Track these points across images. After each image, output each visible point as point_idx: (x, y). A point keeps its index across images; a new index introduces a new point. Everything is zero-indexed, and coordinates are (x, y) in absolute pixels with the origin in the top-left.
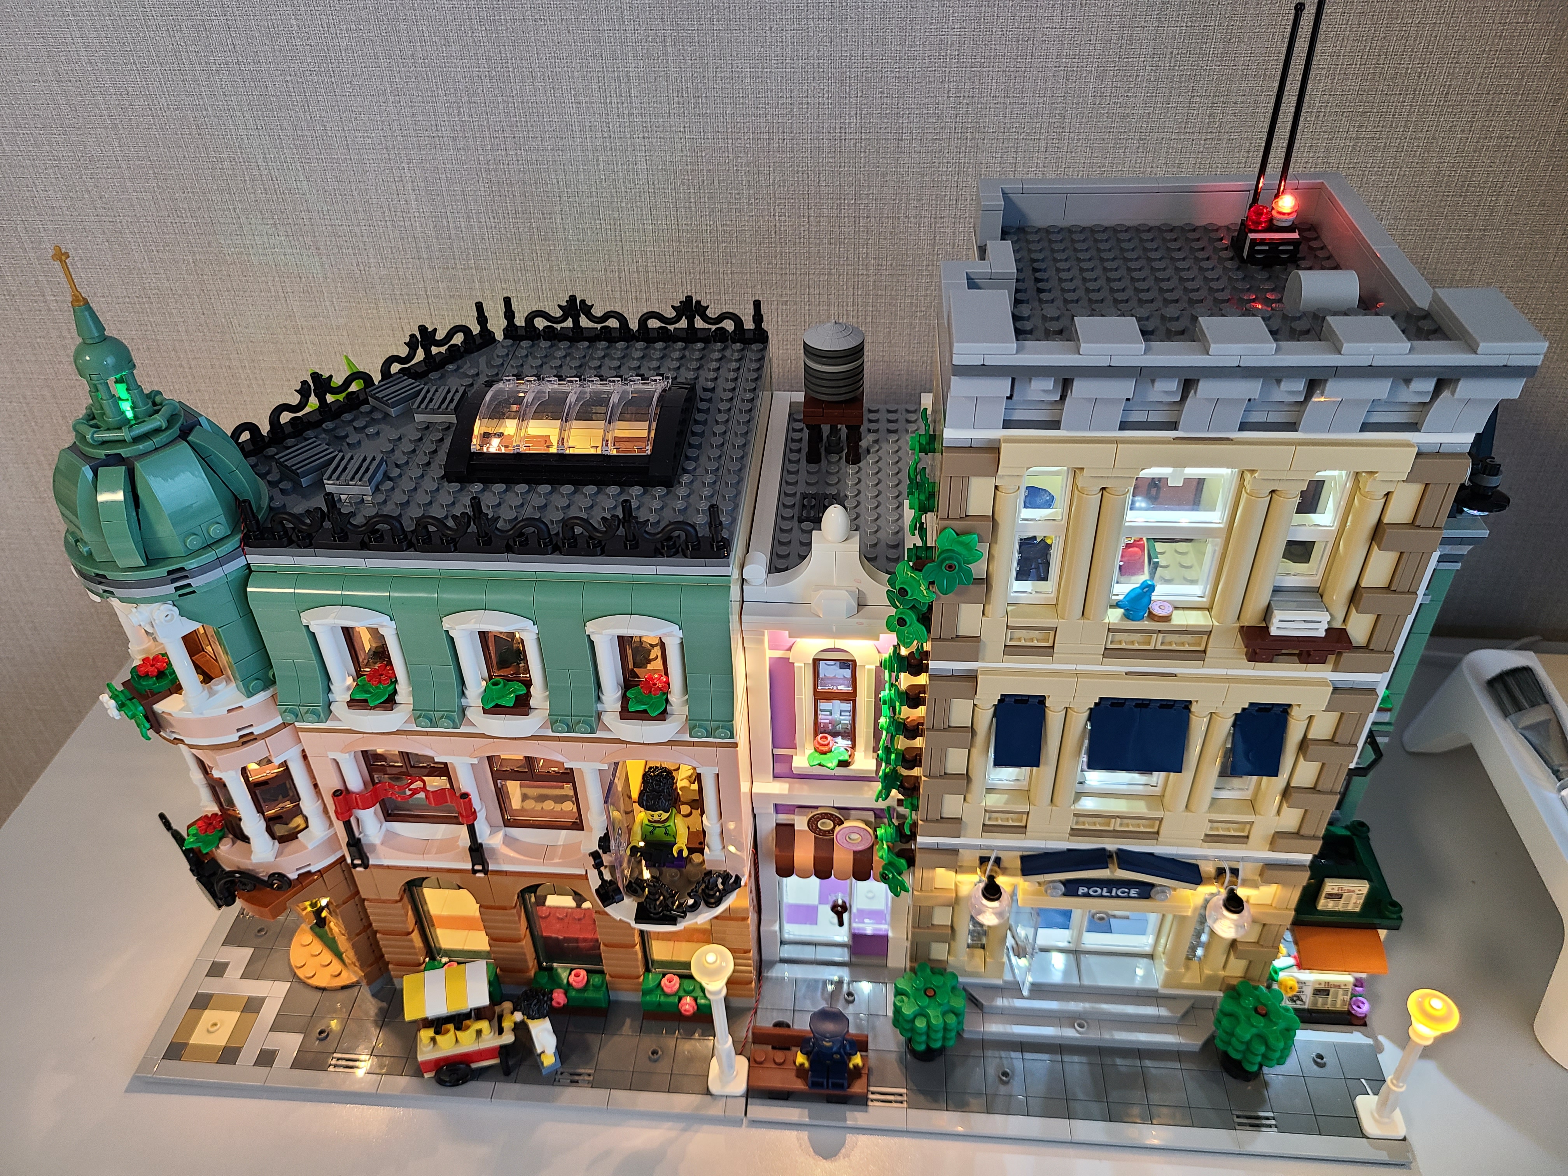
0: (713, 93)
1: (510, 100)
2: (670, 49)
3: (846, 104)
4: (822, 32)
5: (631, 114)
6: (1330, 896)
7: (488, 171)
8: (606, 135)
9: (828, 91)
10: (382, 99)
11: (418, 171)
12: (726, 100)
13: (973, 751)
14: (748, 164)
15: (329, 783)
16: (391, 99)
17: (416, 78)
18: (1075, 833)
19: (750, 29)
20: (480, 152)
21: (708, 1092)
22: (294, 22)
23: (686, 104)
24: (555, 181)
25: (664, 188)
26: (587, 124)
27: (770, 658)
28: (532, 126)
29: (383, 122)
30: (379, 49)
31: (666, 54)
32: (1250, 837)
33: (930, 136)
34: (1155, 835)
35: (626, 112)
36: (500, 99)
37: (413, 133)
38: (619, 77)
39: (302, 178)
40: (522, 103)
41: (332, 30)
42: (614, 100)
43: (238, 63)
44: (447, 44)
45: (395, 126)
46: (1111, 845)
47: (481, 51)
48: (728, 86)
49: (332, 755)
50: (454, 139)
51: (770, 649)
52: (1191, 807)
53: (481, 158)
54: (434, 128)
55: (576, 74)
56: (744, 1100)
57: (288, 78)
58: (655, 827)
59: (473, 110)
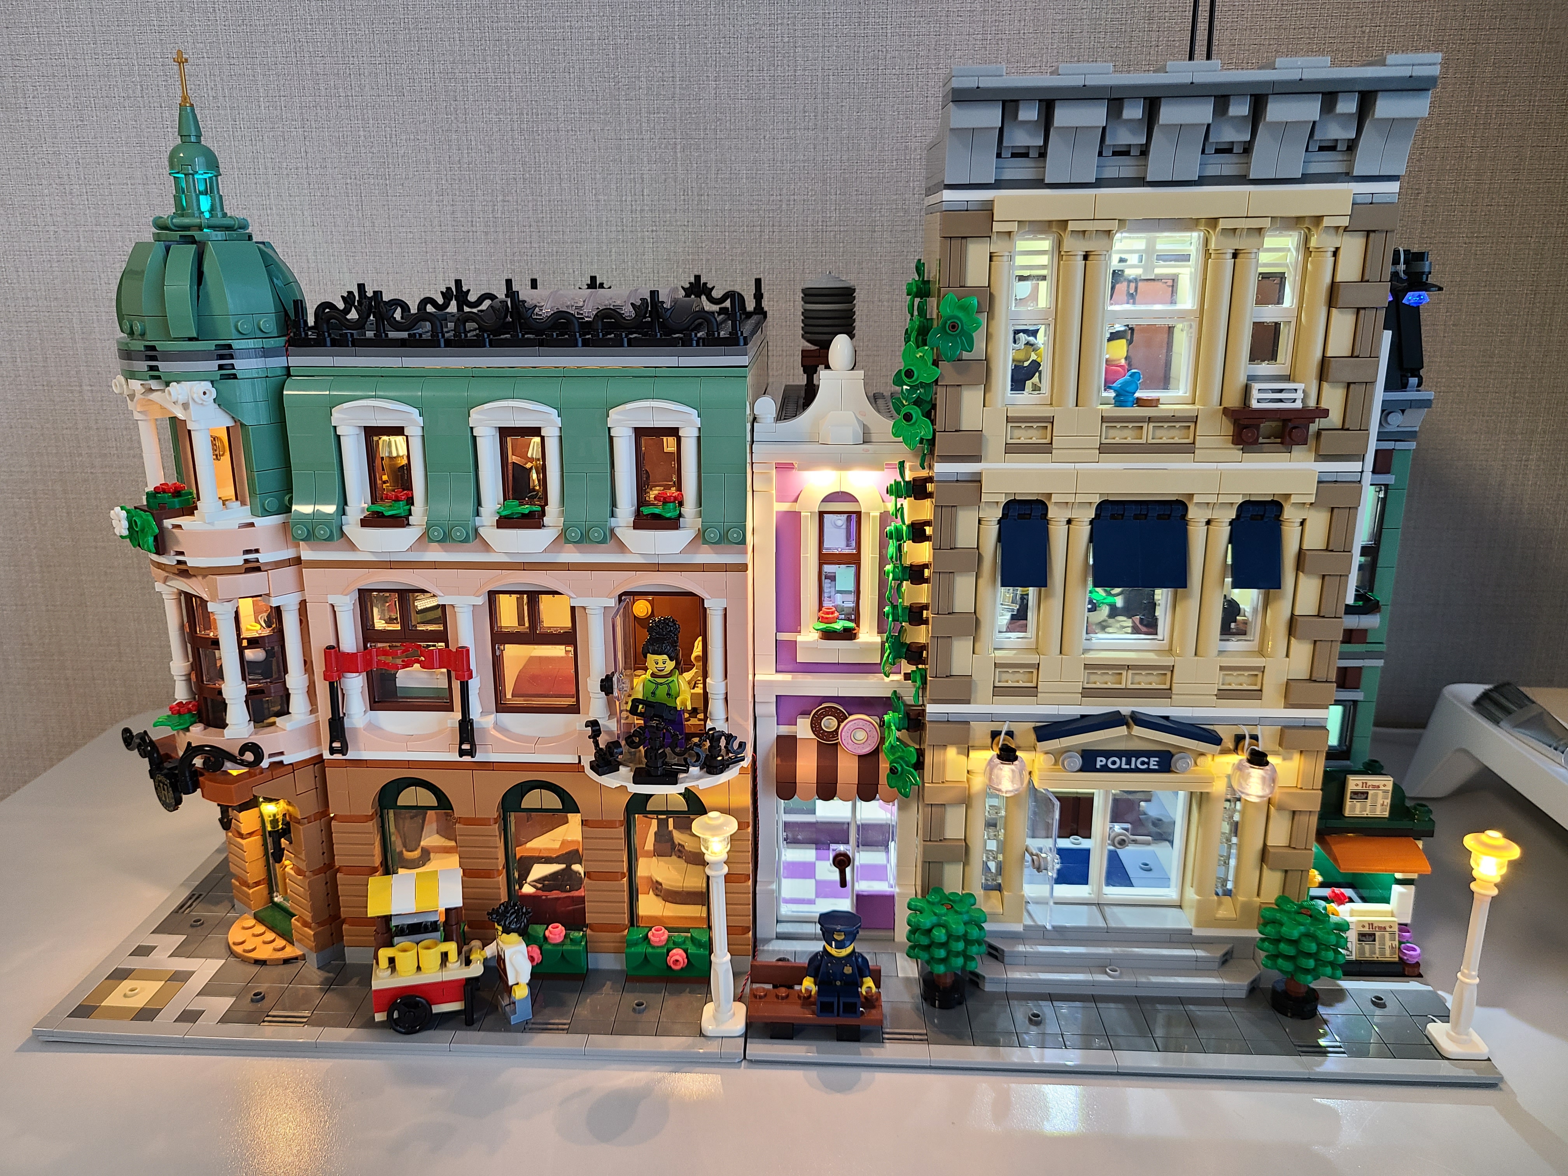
0: (714, 192)
1: (539, 198)
2: (679, 155)
3: (827, 201)
4: (807, 140)
5: (642, 210)
6: (1356, 795)
7: (512, 262)
8: (619, 229)
9: (812, 190)
10: (428, 198)
11: (451, 263)
12: (725, 198)
13: (980, 581)
14: (742, 254)
15: (321, 638)
16: (436, 198)
17: (460, 180)
18: (1088, 693)
19: (747, 137)
20: (508, 245)
21: (701, 1034)
22: (362, 133)
23: (690, 202)
24: (571, 271)
25: (667, 277)
26: (604, 219)
27: (777, 512)
28: (556, 221)
29: (425, 219)
30: (431, 156)
31: (676, 159)
32: (1264, 690)
33: (899, 228)
34: (1166, 693)
35: (639, 209)
36: (530, 198)
37: (450, 229)
38: (634, 178)
39: (345, 270)
40: (550, 201)
41: (394, 140)
42: (629, 198)
43: (307, 168)
44: (491, 151)
45: (436, 222)
46: (1125, 708)
47: (518, 157)
48: (727, 186)
49: (332, 599)
50: (486, 233)
51: (777, 501)
52: (1200, 652)
53: (508, 250)
54: (470, 224)
55: (598, 176)
56: (743, 1039)
57: (349, 181)
58: (657, 684)
59: (506, 208)
